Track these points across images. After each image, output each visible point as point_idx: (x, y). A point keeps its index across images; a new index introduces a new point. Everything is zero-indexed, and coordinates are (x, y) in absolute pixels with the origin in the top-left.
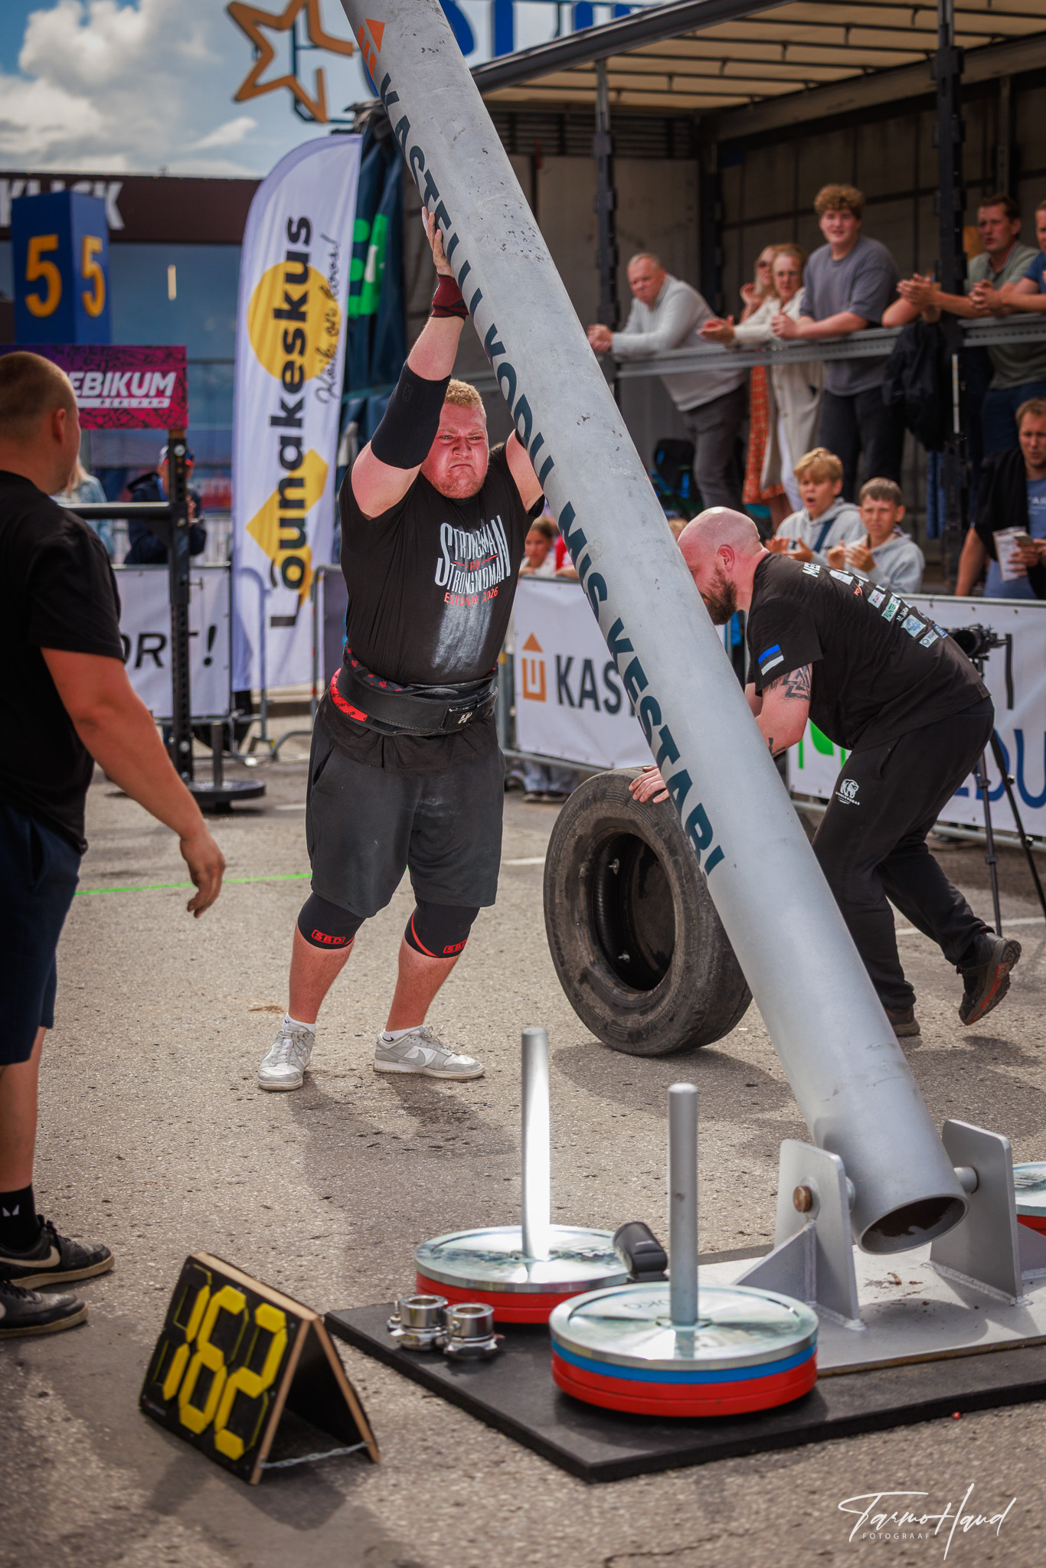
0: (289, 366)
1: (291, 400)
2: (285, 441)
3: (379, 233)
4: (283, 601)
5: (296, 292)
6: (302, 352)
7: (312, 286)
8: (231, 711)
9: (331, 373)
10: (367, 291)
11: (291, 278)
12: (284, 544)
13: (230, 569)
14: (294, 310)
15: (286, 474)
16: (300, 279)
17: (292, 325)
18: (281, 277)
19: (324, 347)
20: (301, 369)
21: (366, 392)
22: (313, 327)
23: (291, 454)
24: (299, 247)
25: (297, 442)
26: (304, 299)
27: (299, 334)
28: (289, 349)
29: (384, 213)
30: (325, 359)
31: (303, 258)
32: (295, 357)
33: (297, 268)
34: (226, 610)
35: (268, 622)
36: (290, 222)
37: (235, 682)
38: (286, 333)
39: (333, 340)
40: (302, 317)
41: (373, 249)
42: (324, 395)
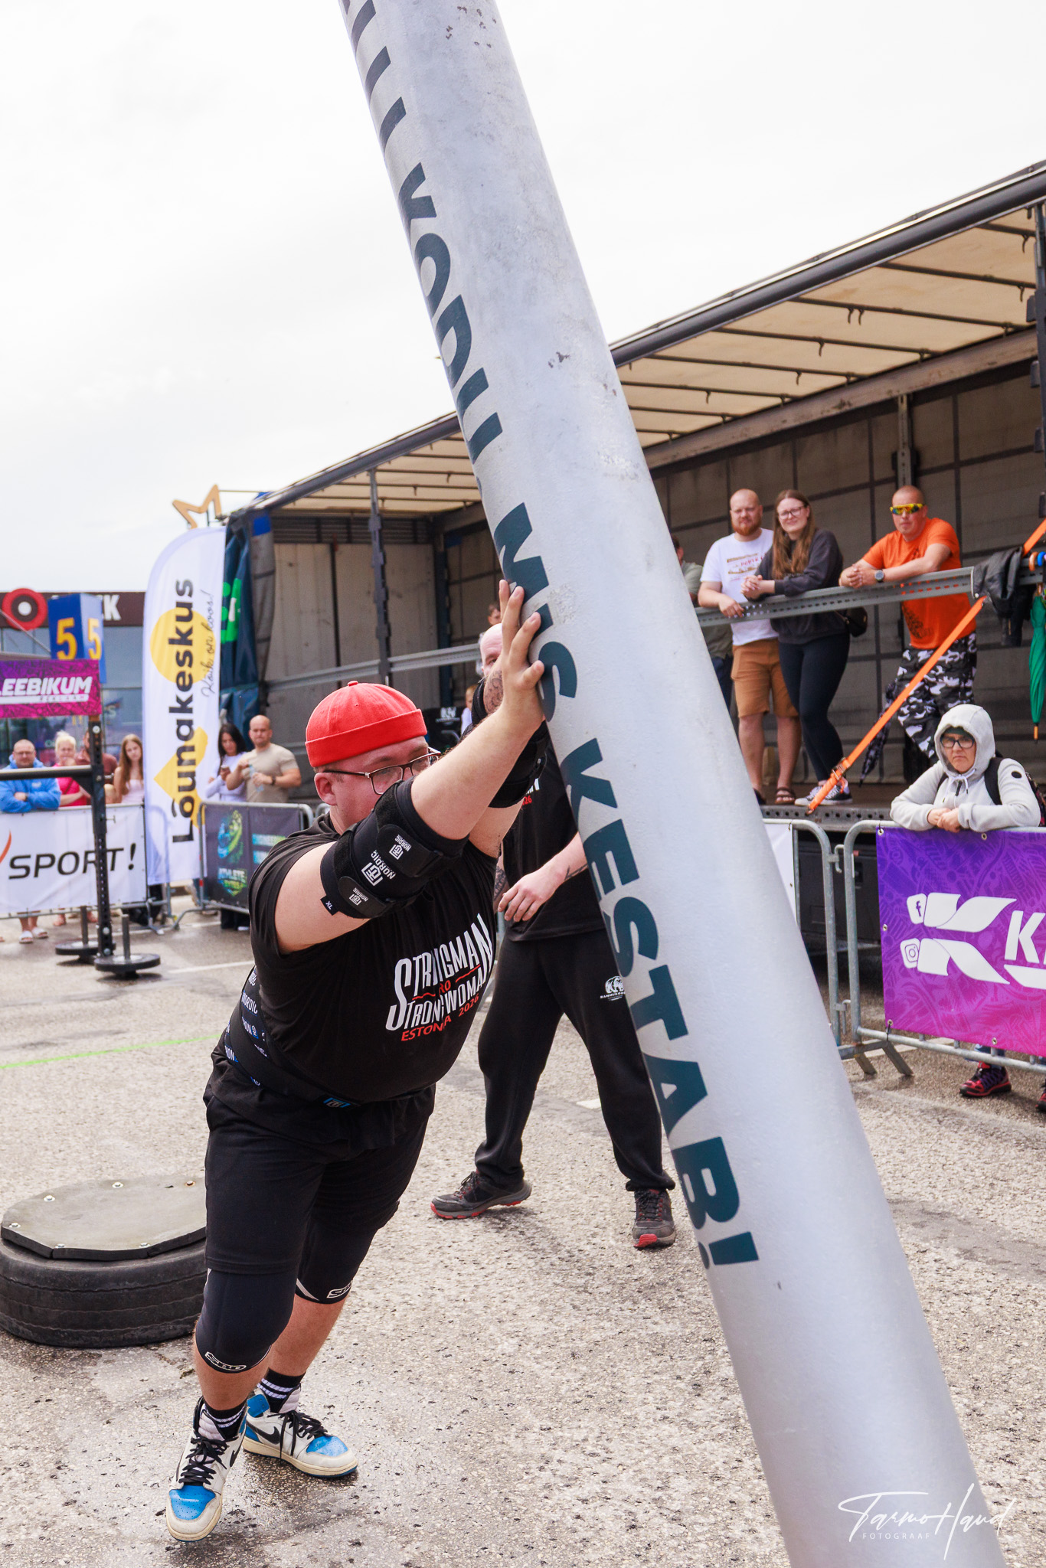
0: (181, 674)
1: (184, 696)
2: (180, 723)
3: (237, 591)
4: (181, 826)
5: (184, 627)
6: (190, 665)
7: (194, 623)
8: (147, 898)
9: (210, 678)
10: (230, 627)
11: (180, 619)
12: (181, 789)
13: (143, 806)
14: (184, 639)
15: (182, 743)
16: (189, 618)
17: (182, 649)
18: (173, 618)
19: (205, 662)
20: (190, 676)
21: (231, 690)
22: (198, 649)
23: (185, 730)
24: (185, 599)
25: (190, 723)
26: (190, 632)
27: (188, 654)
28: (180, 663)
29: (240, 578)
30: (206, 669)
31: (189, 606)
32: (185, 668)
33: (184, 612)
34: (142, 834)
35: (171, 840)
36: (178, 584)
37: (149, 879)
38: (178, 654)
39: (211, 656)
40: (190, 643)
41: (233, 601)
42: (207, 692)
